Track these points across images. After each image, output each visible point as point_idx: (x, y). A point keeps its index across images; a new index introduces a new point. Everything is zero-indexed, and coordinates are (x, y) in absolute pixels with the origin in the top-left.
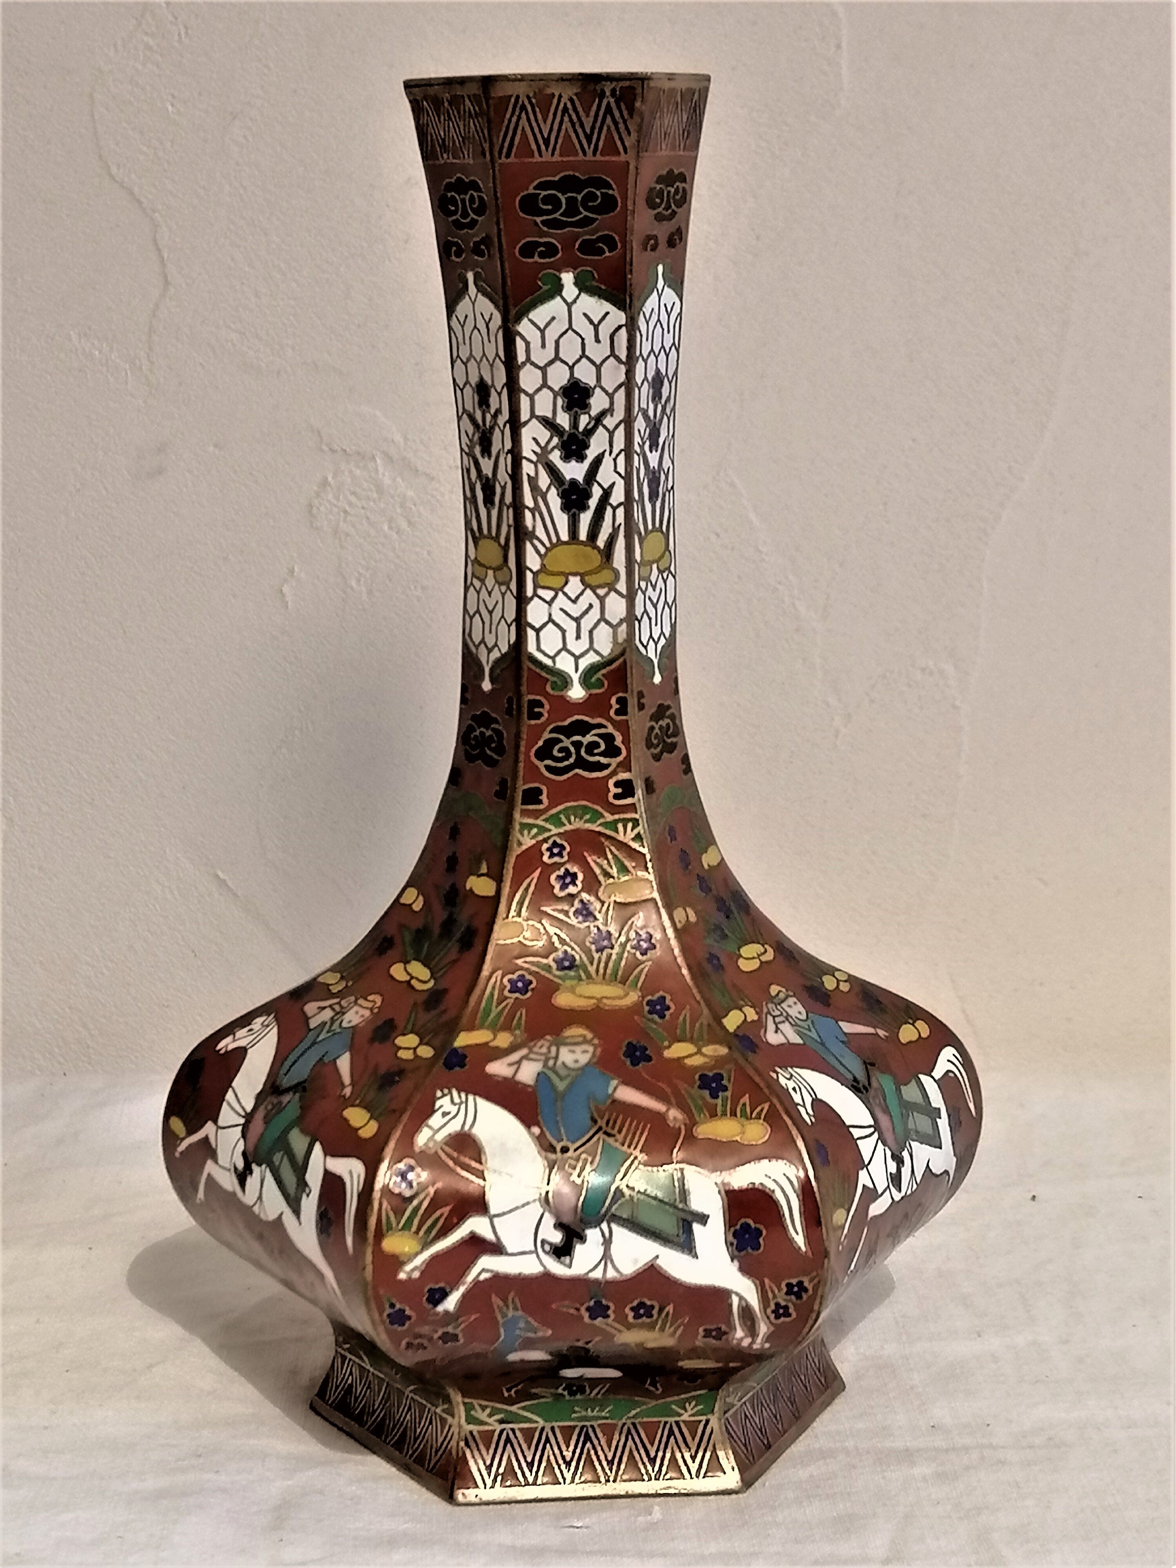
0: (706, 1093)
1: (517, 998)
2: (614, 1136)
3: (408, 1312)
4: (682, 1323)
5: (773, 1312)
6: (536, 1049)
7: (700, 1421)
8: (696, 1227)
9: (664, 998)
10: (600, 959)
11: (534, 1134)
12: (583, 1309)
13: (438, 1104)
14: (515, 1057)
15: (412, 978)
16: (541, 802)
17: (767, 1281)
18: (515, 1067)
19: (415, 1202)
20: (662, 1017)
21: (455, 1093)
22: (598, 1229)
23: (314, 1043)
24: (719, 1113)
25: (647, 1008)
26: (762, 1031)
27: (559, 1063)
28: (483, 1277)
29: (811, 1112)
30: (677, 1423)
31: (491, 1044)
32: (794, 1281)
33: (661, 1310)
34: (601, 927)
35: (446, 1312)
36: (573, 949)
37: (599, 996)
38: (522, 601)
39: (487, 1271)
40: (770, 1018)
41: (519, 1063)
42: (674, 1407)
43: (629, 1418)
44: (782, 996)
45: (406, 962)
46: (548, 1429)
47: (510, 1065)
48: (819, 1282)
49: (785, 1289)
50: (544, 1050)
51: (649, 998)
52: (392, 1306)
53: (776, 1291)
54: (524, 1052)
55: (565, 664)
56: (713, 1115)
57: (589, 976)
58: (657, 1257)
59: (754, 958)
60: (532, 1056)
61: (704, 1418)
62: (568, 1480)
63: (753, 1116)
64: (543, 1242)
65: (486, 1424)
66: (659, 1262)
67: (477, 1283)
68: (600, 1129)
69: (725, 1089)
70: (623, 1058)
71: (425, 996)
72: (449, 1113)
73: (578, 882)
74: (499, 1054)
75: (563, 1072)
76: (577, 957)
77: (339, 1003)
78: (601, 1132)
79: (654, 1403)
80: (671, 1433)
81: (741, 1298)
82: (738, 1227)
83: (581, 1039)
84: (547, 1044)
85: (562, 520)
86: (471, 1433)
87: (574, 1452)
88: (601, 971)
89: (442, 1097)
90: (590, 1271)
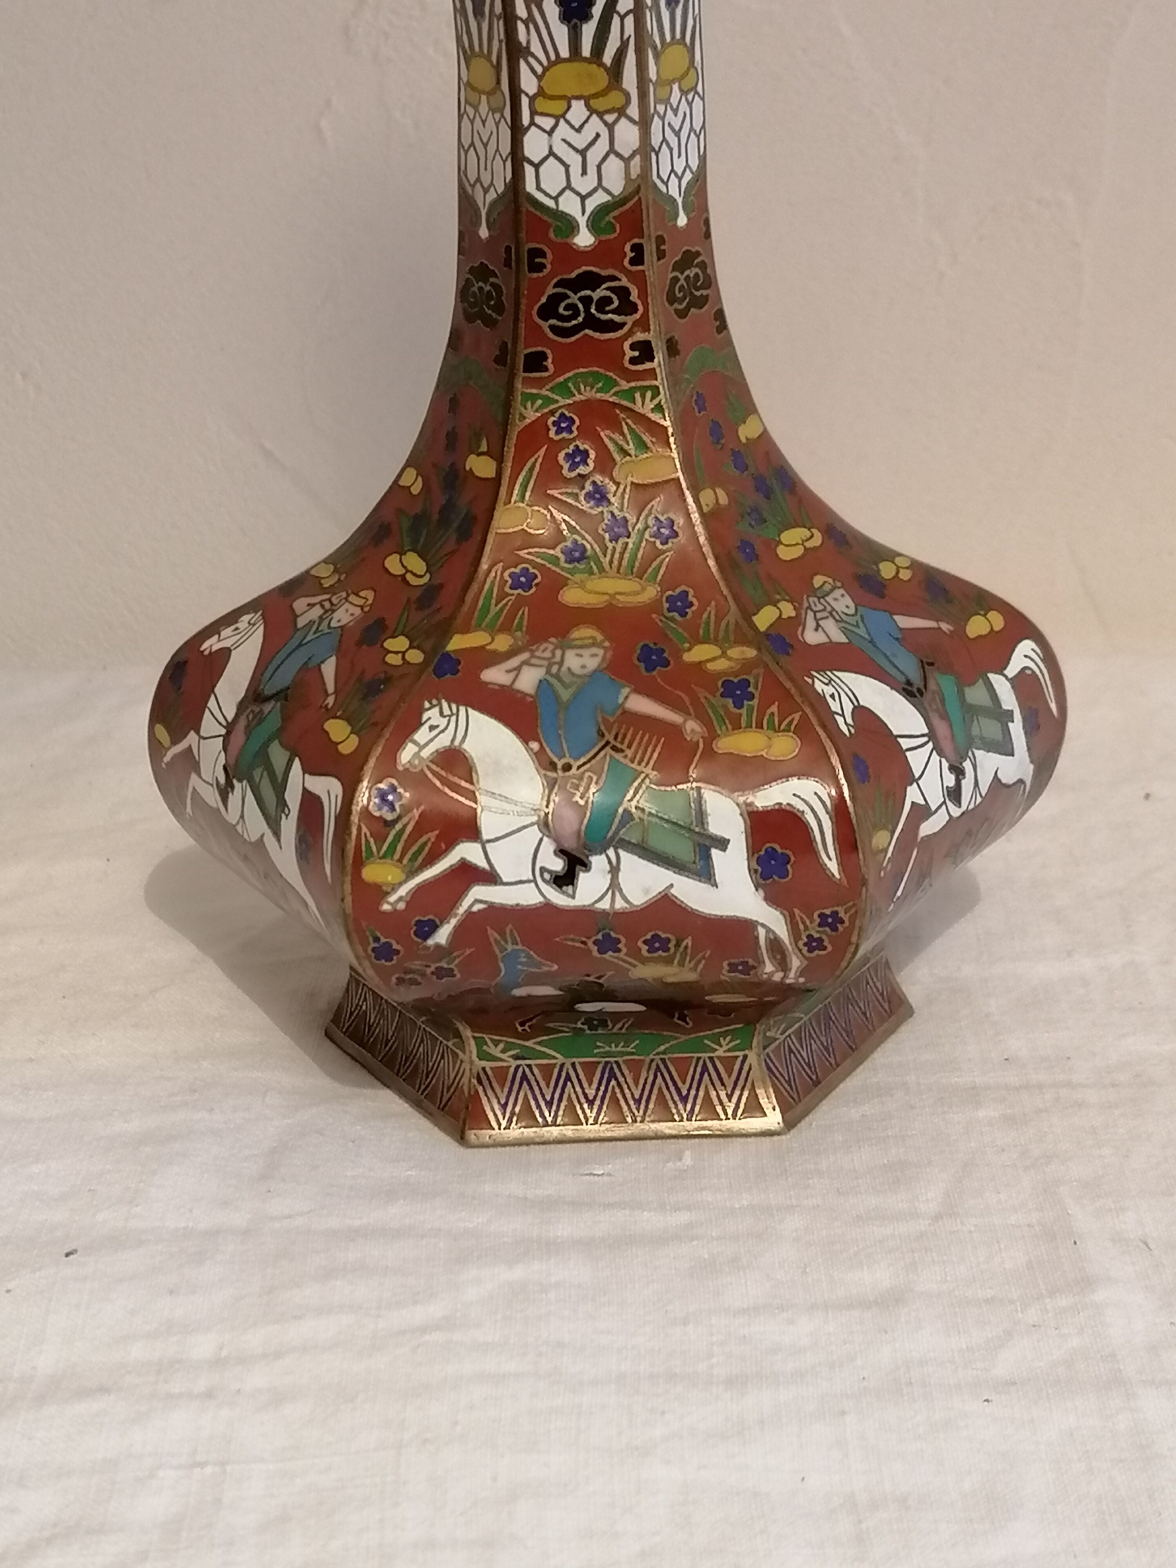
0: (729, 702)
1: (519, 594)
2: (622, 751)
3: (395, 946)
4: (704, 958)
5: (805, 944)
6: (537, 654)
7: (737, 1057)
8: (715, 853)
9: (686, 593)
10: (614, 548)
11: (532, 750)
12: (590, 943)
13: (425, 716)
14: (514, 662)
15: (407, 571)
16: (546, 369)
17: (796, 911)
18: (515, 673)
19: (398, 827)
20: (683, 614)
21: (445, 705)
22: (603, 856)
23: (300, 645)
24: (743, 725)
25: (666, 605)
26: (800, 629)
27: (564, 669)
28: (477, 908)
29: (850, 721)
30: (711, 1058)
31: (488, 647)
32: (828, 912)
33: (678, 945)
34: (616, 512)
35: (438, 946)
36: (584, 538)
37: (612, 592)
38: (517, 132)
39: (481, 901)
40: (810, 614)
41: (518, 669)
42: (706, 1041)
43: (658, 1054)
44: (827, 587)
45: (402, 553)
46: (568, 1065)
47: (508, 671)
48: (856, 912)
49: (818, 920)
50: (548, 654)
51: (670, 593)
52: (377, 939)
53: (808, 922)
54: (525, 656)
55: (570, 205)
56: (737, 726)
57: (602, 569)
58: (672, 886)
59: (797, 544)
60: (534, 661)
61: (740, 1054)
62: (591, 1121)
63: (782, 728)
64: (543, 870)
65: (502, 1060)
66: (673, 891)
67: (469, 914)
68: (608, 743)
69: (751, 697)
70: (636, 662)
71: (418, 593)
72: (437, 726)
73: (590, 462)
74: (495, 658)
75: (567, 679)
76: (588, 546)
77: (330, 600)
78: (608, 749)
79: (683, 1038)
80: (705, 1069)
81: (769, 930)
82: (762, 853)
83: (591, 641)
84: (551, 647)
85: (561, 33)
86: (484, 1069)
87: (598, 1089)
88: (616, 562)
89: (429, 709)
90: (596, 902)
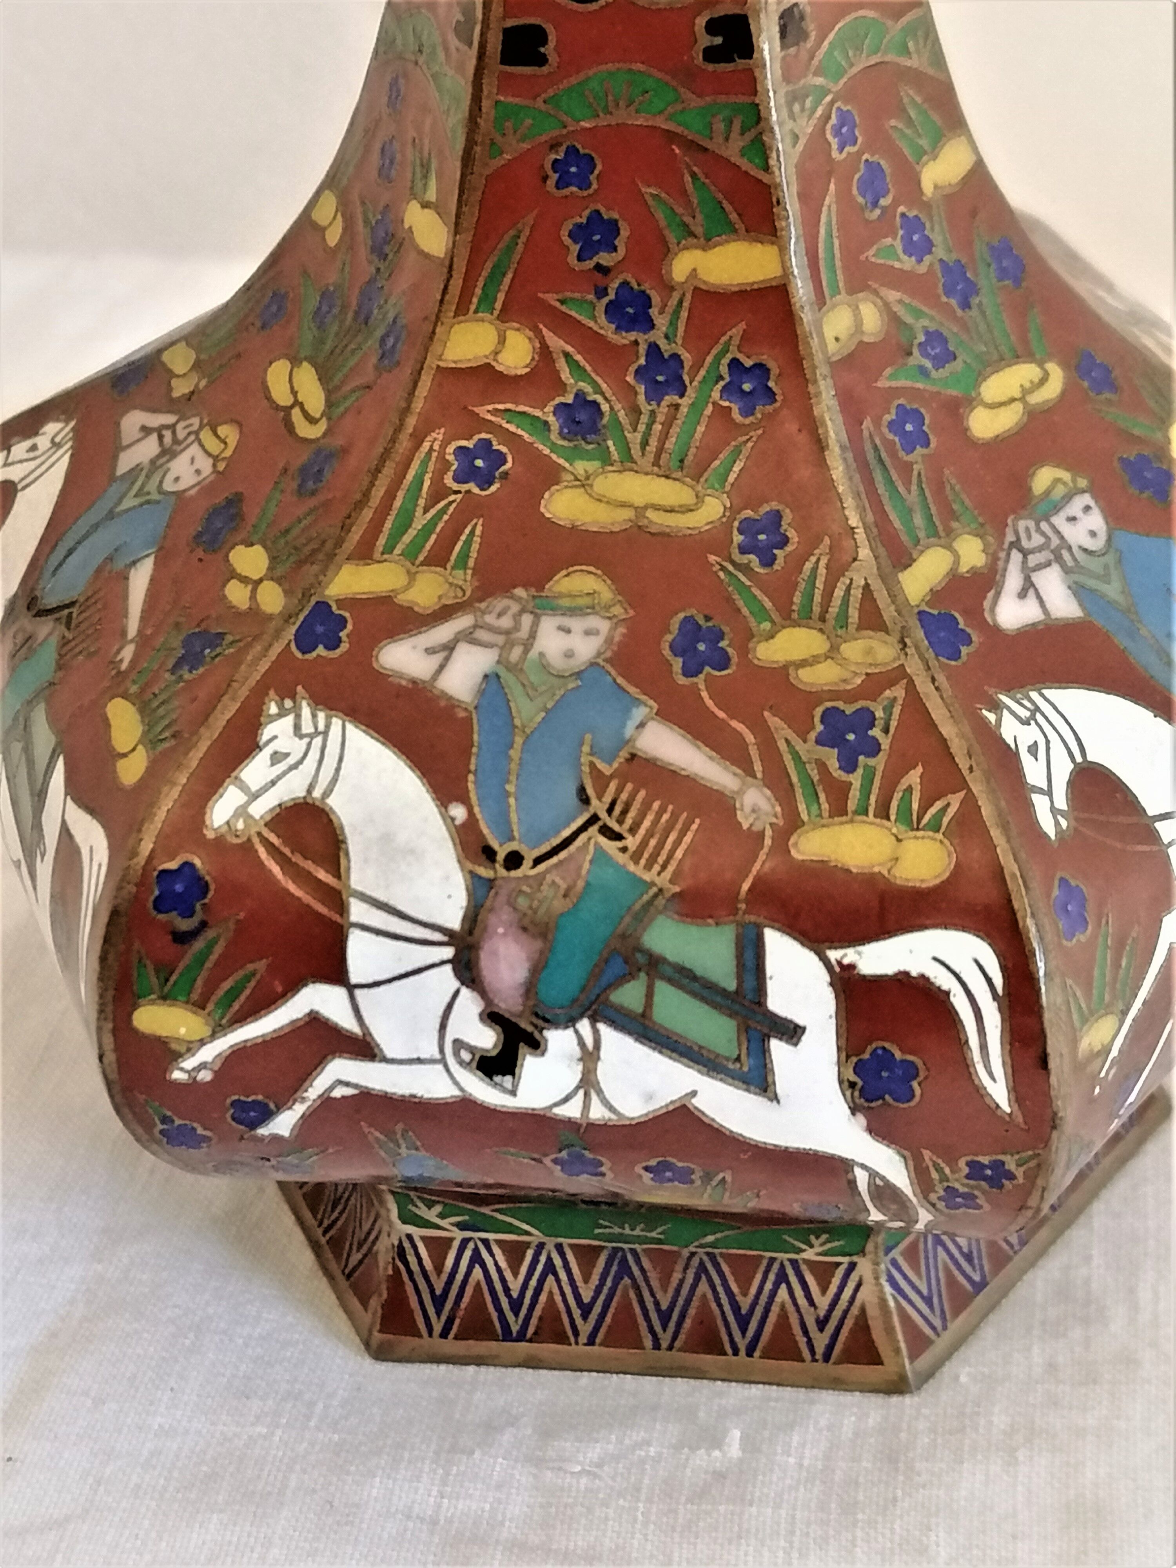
0: (831, 757)
1: (468, 492)
2: (619, 837)
4: (756, 1196)
5: (942, 1198)
6: (489, 619)
7: (838, 1264)
8: (777, 1047)
9: (778, 516)
10: (653, 413)
11: (453, 819)
12: (548, 1161)
13: (267, 733)
14: (443, 632)
15: (296, 402)
16: (543, 60)
17: (927, 1154)
18: (443, 654)
19: (199, 945)
20: (768, 561)
21: (306, 711)
22: (570, 1032)
24: (852, 807)
25: (738, 538)
26: (991, 595)
27: (533, 654)
28: (339, 1092)
30: (794, 1263)
31: (400, 597)
32: (985, 1160)
33: (707, 1178)
34: (663, 344)
36: (598, 390)
37: (639, 502)
39: (347, 1084)
40: (1016, 557)
41: (449, 648)
42: (786, 1237)
43: (701, 1246)
44: (1060, 491)
45: (294, 361)
46: (550, 1245)
47: (429, 652)
48: (1039, 1165)
49: (965, 1170)
50: (506, 622)
51: (748, 513)
52: (166, 1121)
53: (947, 1171)
54: (466, 621)
56: (839, 809)
57: (626, 455)
58: (694, 1093)
59: (1012, 401)
61: (845, 1260)
63: (921, 826)
64: (458, 1044)
65: (438, 1227)
66: (696, 1102)
67: (326, 1101)
68: (594, 819)
69: (874, 749)
70: (667, 652)
71: (305, 454)
72: (287, 755)
73: (620, 242)
74: (410, 622)
75: (537, 677)
76: (604, 407)
77: (173, 429)
78: (593, 830)
79: (747, 1229)
80: (782, 1277)
81: (873, 1174)
82: (866, 1056)
83: (588, 602)
84: (515, 608)
86: (410, 1237)
87: (598, 1291)
88: (653, 443)
89: (280, 716)
90: (556, 1105)
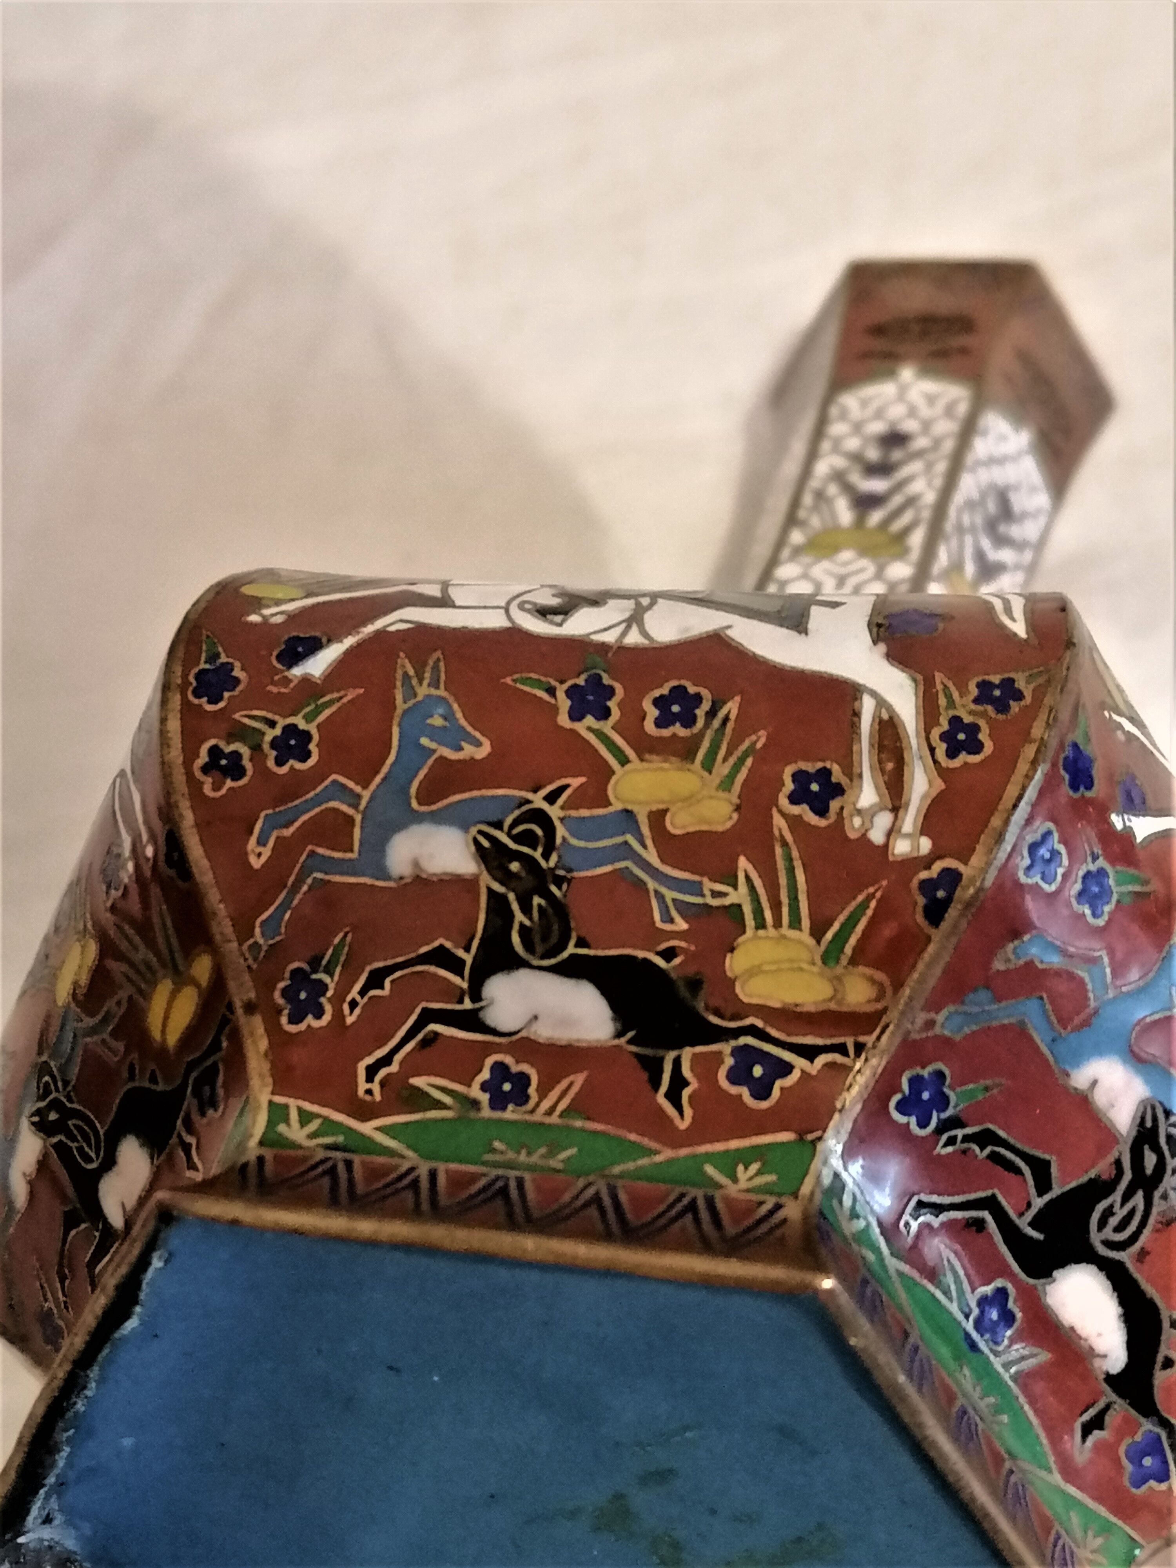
3: (237, 673)
4: (752, 748)
5: (943, 737)
8: (817, 609)
12: (561, 694)
17: (939, 677)
32: (996, 679)
33: (711, 714)
42: (710, 1169)
46: (422, 1171)
48: (1048, 682)
49: (974, 691)
52: (213, 657)
53: (956, 696)
58: (729, 627)
65: (298, 1147)
66: (729, 632)
67: (381, 634)
79: (666, 1154)
81: (881, 703)
86: (260, 1158)
90: (595, 632)
